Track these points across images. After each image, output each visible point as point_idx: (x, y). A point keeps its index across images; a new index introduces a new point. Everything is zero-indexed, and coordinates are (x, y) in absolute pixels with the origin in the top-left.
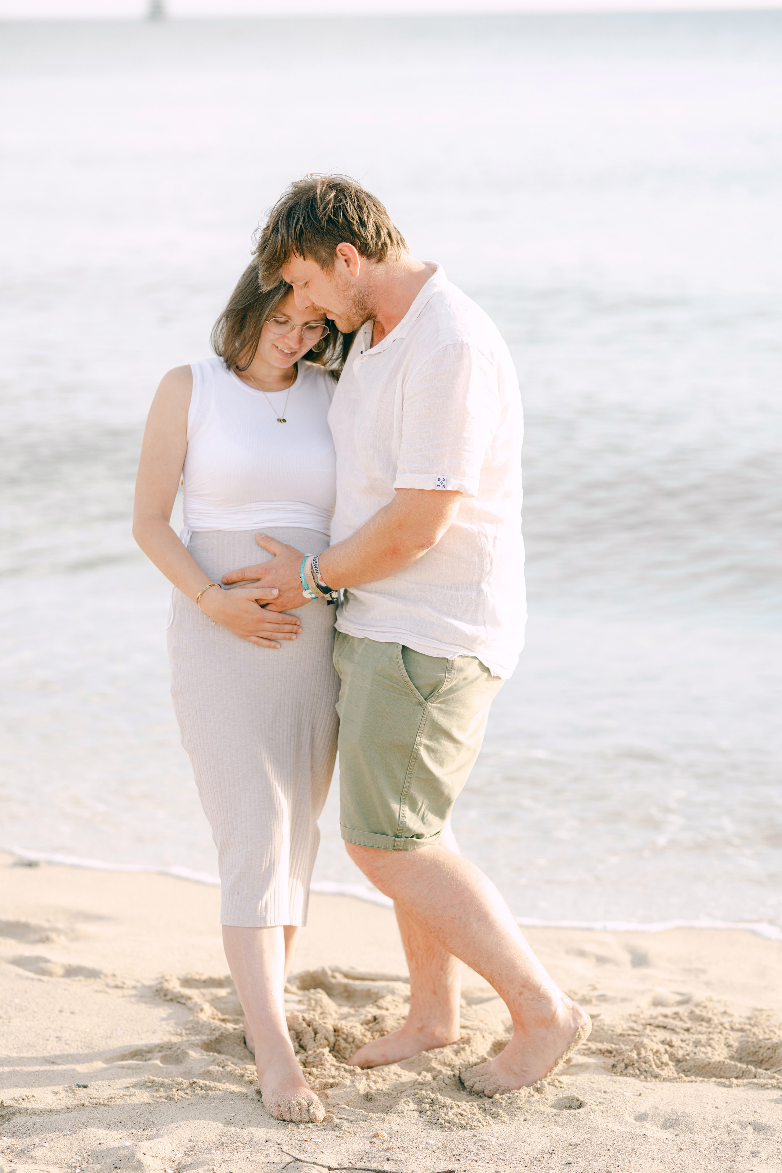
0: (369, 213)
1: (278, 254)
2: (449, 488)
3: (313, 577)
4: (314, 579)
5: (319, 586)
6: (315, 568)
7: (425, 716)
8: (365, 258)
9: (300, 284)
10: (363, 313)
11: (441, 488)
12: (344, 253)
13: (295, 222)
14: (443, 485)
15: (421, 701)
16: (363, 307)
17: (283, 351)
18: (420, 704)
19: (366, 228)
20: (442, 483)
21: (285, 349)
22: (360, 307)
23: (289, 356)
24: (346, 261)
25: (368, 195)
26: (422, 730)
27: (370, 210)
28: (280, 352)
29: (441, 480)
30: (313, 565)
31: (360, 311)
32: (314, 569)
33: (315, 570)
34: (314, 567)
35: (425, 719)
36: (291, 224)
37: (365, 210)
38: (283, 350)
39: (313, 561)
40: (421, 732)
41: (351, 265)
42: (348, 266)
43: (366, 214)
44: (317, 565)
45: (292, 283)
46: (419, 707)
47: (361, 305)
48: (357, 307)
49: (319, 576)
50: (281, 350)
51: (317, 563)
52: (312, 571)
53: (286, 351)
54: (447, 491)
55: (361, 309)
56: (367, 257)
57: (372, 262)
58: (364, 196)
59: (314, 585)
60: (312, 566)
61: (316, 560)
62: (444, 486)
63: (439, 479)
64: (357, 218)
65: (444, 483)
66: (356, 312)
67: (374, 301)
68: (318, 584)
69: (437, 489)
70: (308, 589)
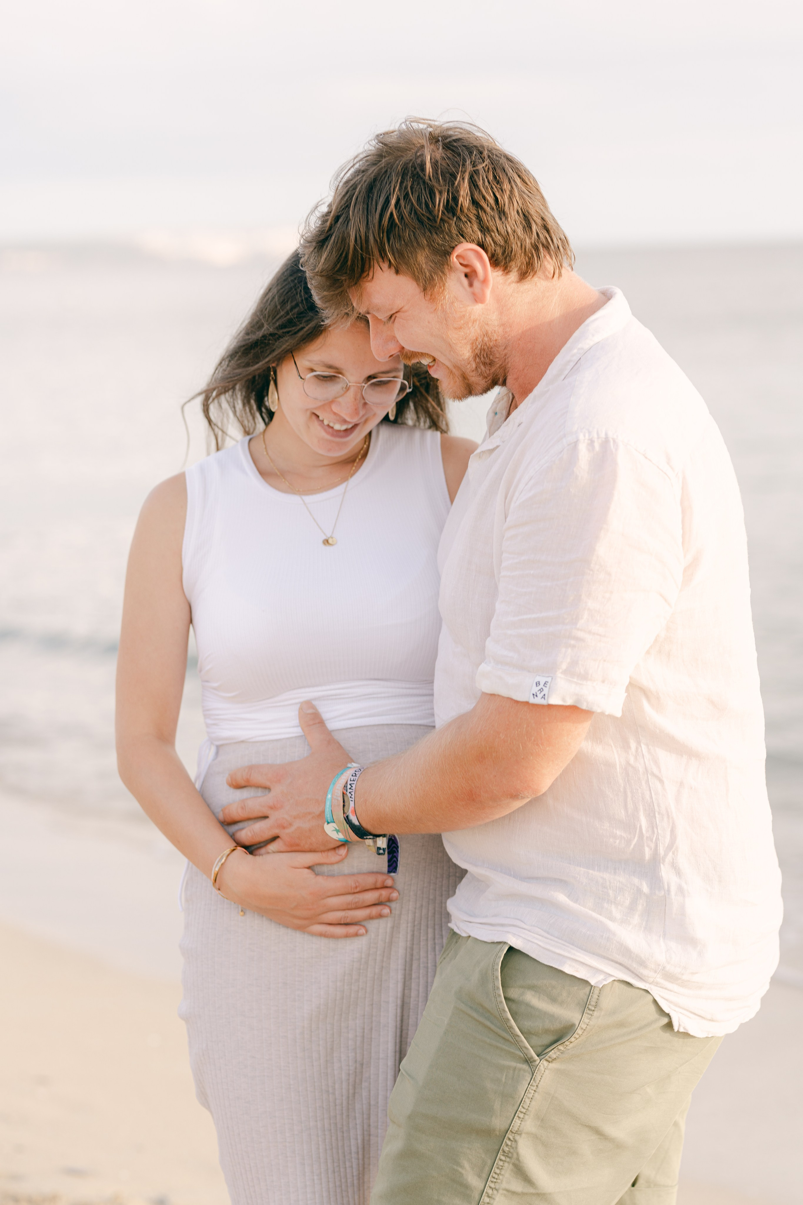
0: (512, 191)
1: (349, 263)
2: (554, 700)
3: (344, 802)
4: (344, 806)
5: (347, 820)
6: (350, 789)
7: (535, 1084)
8: (500, 273)
9: (383, 316)
10: (488, 372)
11: (538, 701)
12: (465, 263)
13: (379, 207)
14: (542, 694)
15: (529, 1056)
16: (487, 361)
17: (332, 428)
18: (528, 1061)
19: (506, 218)
20: (541, 690)
21: (335, 423)
22: (482, 359)
23: (342, 434)
24: (466, 276)
25: (509, 159)
26: (526, 1107)
27: (514, 186)
28: (327, 428)
29: (541, 686)
30: (349, 782)
31: (482, 367)
32: (349, 791)
33: (350, 793)
34: (349, 786)
35: (534, 1088)
36: (374, 211)
37: (506, 186)
38: (331, 425)
39: (351, 776)
40: (524, 1111)
41: (476, 284)
42: (471, 285)
43: (508, 192)
44: (354, 786)
45: (368, 313)
46: (525, 1067)
47: (485, 356)
48: (478, 360)
49: (352, 804)
50: (328, 425)
51: (355, 782)
52: (345, 792)
53: (337, 427)
54: (550, 706)
55: (484, 364)
56: (504, 270)
57: (509, 281)
58: (503, 160)
59: (342, 817)
60: (347, 783)
61: (356, 776)
62: (544, 697)
63: (538, 684)
64: (491, 200)
65: (546, 691)
66: (476, 367)
67: (506, 351)
68: (347, 817)
69: (532, 700)
70: (332, 822)
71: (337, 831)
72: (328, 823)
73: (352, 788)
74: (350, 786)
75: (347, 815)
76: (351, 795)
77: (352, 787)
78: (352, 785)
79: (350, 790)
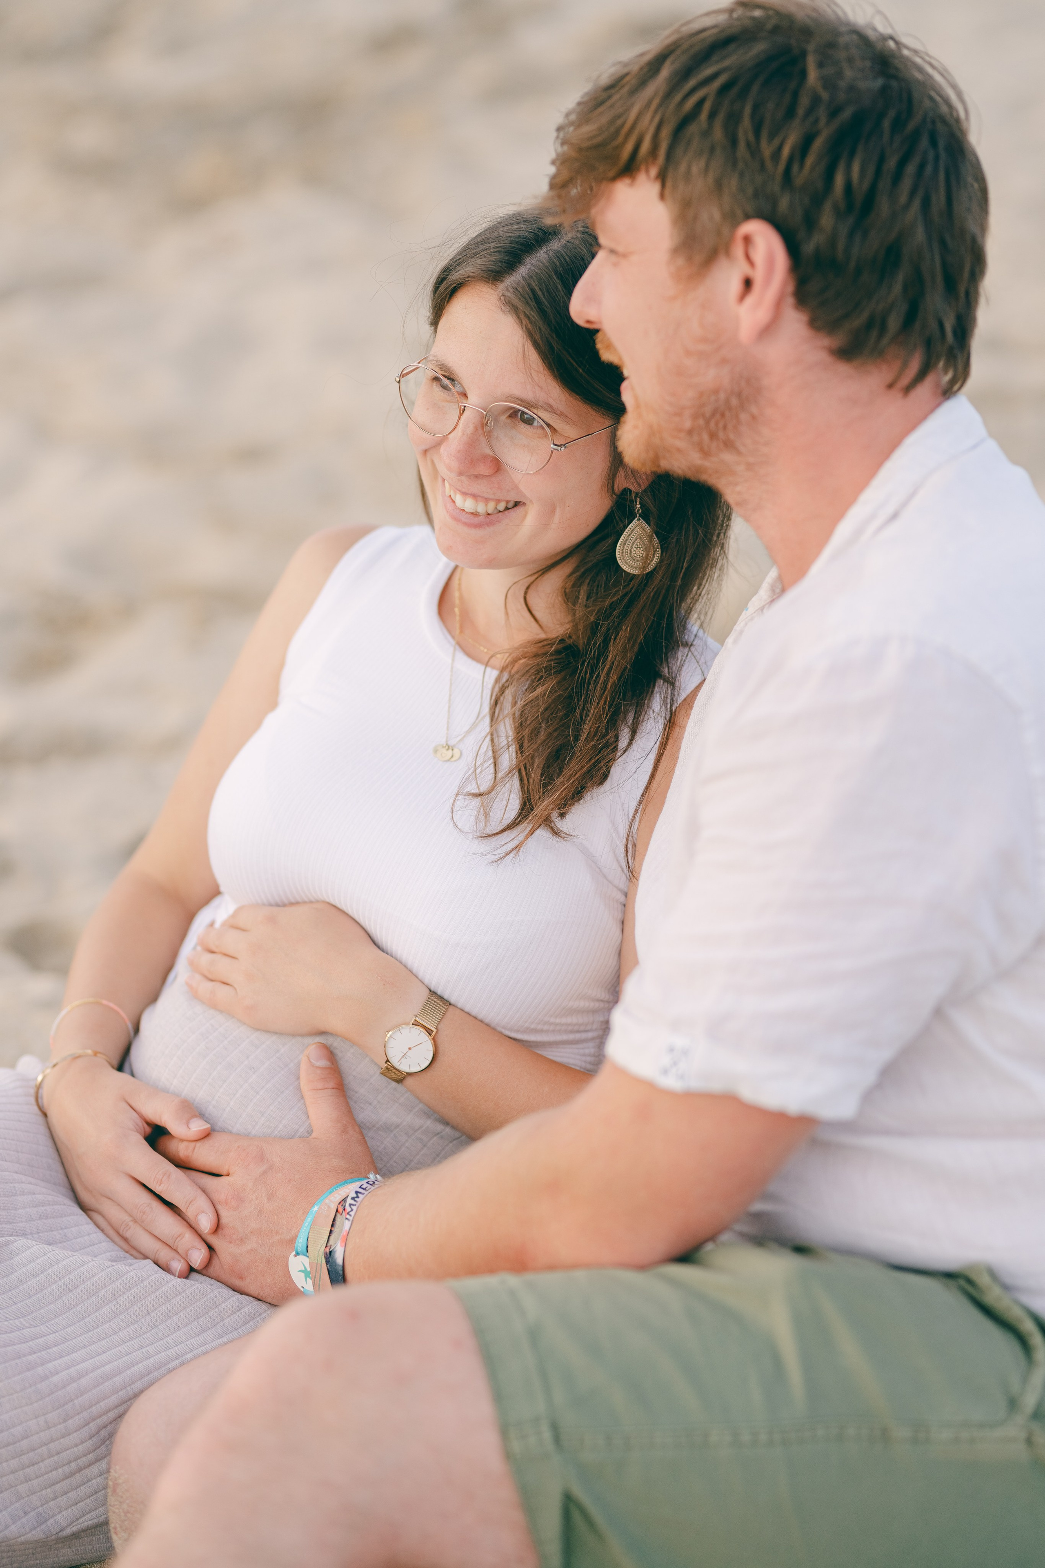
3: (333, 1224)
4: (331, 1230)
12: (753, 257)
24: (746, 280)
42: (742, 298)
49: (344, 1230)
68: (330, 1254)
70: (304, 1255)
71: (307, 1274)
72: (297, 1254)
73: (356, 1199)
74: (355, 1195)
75: (331, 1250)
76: (350, 1210)
77: (358, 1197)
78: (359, 1195)
79: (353, 1202)
